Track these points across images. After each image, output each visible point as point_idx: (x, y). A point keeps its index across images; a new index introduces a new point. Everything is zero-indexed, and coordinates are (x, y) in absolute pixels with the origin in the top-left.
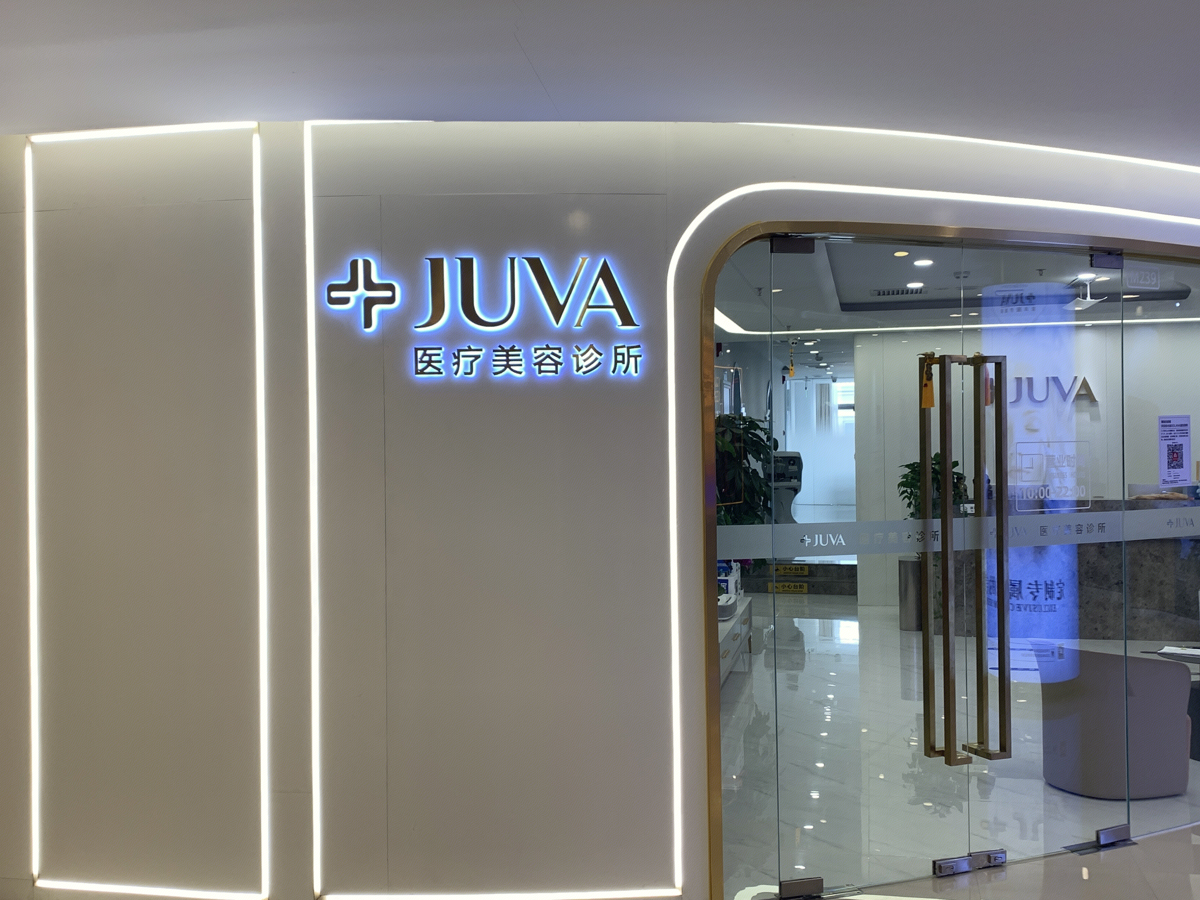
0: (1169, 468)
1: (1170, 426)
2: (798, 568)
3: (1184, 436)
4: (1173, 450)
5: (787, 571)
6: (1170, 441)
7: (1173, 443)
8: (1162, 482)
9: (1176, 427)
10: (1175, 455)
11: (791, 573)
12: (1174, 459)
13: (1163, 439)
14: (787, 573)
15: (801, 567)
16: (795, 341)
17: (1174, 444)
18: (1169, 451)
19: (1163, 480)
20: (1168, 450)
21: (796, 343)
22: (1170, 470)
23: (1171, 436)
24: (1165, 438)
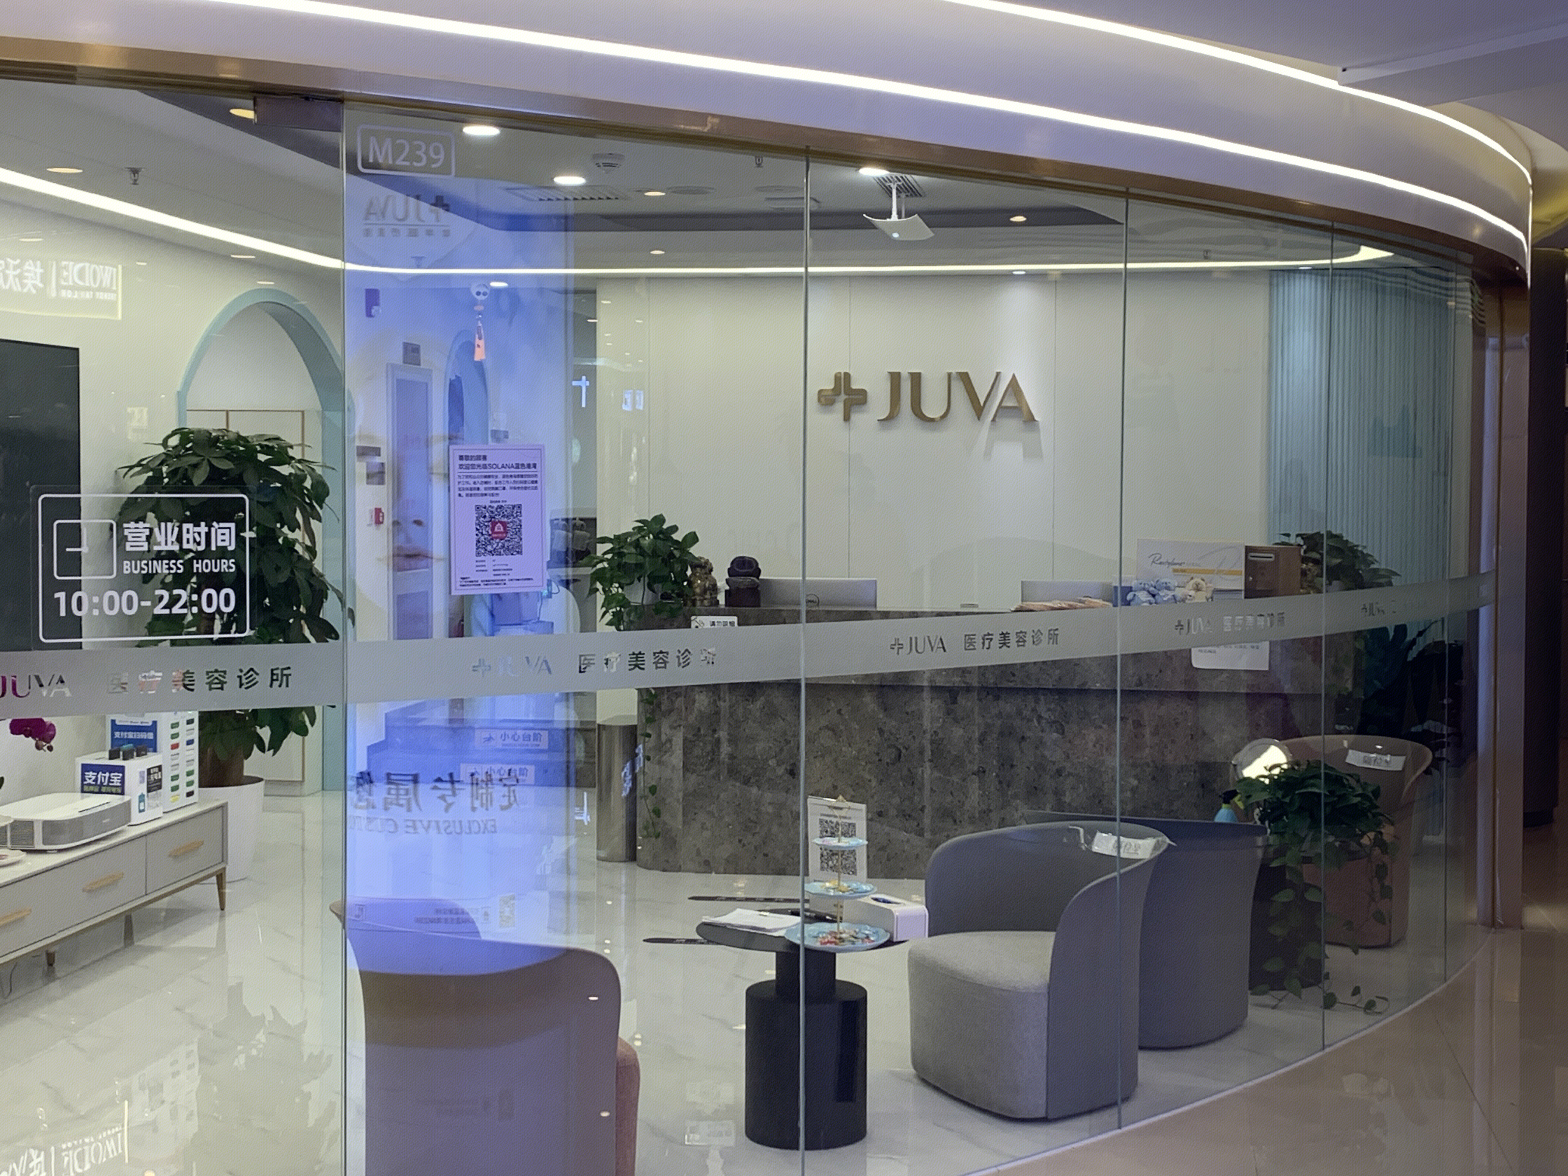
0: (478, 554)
1: (485, 466)
2: (530, 735)
3: (526, 488)
4: (491, 517)
5: (508, 741)
6: (485, 497)
7: (491, 502)
8: (459, 583)
9: (503, 469)
10: (499, 528)
11: (515, 745)
12: (494, 535)
13: (463, 493)
14: (507, 745)
15: (534, 734)
16: (482, 290)
17: (495, 505)
18: (482, 519)
19: (463, 578)
20: (477, 518)
21: (485, 294)
22: (482, 558)
23: (486, 489)
24: (469, 492)
